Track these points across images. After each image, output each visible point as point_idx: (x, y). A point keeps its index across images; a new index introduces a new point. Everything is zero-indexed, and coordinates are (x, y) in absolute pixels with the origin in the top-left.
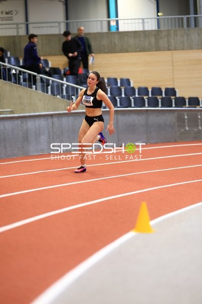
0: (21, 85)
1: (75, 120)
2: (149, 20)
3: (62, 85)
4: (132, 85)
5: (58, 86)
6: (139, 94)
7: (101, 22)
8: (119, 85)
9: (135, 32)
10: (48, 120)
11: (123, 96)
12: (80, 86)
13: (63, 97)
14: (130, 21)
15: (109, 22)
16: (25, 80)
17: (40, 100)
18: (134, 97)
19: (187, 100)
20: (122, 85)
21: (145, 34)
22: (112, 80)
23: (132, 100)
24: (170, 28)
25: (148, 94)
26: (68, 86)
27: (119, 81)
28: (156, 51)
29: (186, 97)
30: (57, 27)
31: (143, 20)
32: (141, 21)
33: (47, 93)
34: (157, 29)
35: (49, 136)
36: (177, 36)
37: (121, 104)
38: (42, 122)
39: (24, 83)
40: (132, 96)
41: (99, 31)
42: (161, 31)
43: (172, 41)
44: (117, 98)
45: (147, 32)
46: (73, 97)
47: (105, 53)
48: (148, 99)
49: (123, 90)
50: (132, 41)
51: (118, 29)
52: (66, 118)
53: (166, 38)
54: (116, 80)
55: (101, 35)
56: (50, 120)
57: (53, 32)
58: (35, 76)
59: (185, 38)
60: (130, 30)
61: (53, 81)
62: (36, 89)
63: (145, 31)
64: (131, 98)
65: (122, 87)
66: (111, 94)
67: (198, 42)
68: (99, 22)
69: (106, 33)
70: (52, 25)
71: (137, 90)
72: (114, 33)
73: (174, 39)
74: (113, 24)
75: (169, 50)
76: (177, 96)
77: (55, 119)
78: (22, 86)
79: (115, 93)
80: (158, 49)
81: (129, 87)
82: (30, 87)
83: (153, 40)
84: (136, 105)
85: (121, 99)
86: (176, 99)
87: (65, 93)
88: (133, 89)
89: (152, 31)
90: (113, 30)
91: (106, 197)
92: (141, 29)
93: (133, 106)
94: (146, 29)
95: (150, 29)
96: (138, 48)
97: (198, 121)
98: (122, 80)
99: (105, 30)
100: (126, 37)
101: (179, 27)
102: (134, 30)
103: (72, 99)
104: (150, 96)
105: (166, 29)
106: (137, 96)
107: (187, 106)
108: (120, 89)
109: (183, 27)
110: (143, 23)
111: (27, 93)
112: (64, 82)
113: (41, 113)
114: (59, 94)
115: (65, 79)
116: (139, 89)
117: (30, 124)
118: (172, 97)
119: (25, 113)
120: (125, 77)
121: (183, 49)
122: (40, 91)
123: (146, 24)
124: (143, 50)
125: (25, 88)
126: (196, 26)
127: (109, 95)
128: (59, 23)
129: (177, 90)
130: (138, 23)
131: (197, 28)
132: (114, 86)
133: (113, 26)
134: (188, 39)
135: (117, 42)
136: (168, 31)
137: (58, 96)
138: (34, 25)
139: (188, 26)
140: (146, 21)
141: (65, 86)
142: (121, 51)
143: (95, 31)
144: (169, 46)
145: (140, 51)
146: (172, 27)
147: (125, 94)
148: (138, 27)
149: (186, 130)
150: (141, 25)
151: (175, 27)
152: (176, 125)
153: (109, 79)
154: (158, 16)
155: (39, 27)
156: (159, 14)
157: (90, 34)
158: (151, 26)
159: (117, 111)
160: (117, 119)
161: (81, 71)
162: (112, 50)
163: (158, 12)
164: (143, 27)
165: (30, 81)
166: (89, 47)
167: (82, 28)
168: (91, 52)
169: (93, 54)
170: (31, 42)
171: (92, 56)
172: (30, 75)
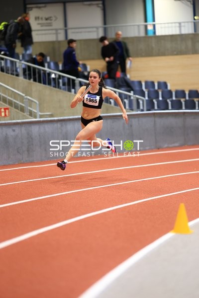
0: (60, 89)
2: (186, 24)
4: (169, 88)
6: (176, 97)
7: (139, 26)
8: (156, 88)
9: (172, 36)
11: (161, 98)
12: (118, 89)
14: (166, 25)
15: (146, 27)
16: (64, 84)
18: (171, 99)
20: (159, 88)
21: (182, 37)
23: (170, 103)
25: (184, 97)
27: (156, 84)
28: (193, 54)
30: (94, 31)
31: (180, 23)
32: (178, 25)
34: (193, 32)
37: (158, 107)
39: (64, 87)
40: (169, 98)
41: (136, 35)
42: (197, 34)
44: (154, 100)
45: (184, 36)
46: (111, 100)
47: (142, 56)
48: (186, 101)
49: (160, 93)
50: (169, 45)
51: (155, 33)
54: (153, 83)
55: (138, 39)
57: (92, 37)
58: (73, 80)
60: (167, 33)
62: (75, 93)
63: (182, 35)
64: (168, 100)
65: (159, 91)
66: (149, 97)
68: (136, 27)
69: (144, 37)
70: (91, 30)
71: (174, 93)
72: (152, 37)
74: (150, 28)
78: (62, 90)
79: (153, 96)
80: (195, 52)
81: (166, 90)
82: (69, 91)
83: (189, 43)
84: (173, 108)
85: (158, 101)
88: (170, 92)
89: (188, 34)
90: (151, 34)
91: (144, 198)
92: (178, 33)
93: (170, 108)
94: (183, 32)
95: (186, 32)
96: (175, 51)
98: (159, 83)
99: (142, 34)
100: (163, 41)
102: (171, 33)
103: (110, 103)
104: (187, 98)
106: (174, 98)
108: (157, 92)
110: (180, 27)
111: (66, 97)
116: (177, 92)
117: (70, 127)
119: (65, 116)
120: (162, 80)
123: (183, 28)
124: (180, 53)
125: (64, 91)
127: (147, 98)
128: (97, 28)
130: (175, 27)
132: (152, 89)
133: (150, 30)
135: (154, 45)
138: (73, 30)
140: (182, 24)
142: (158, 55)
143: (132, 35)
145: (177, 54)
147: (163, 97)
148: (175, 31)
150: (178, 29)
153: (146, 83)
154: (194, 19)
155: (77, 33)
156: (195, 17)
157: (127, 38)
158: (188, 29)
159: (154, 113)
160: (155, 121)
161: (119, 74)
162: (149, 54)
163: (195, 15)
164: (180, 30)
165: (69, 85)
166: (127, 51)
167: (120, 32)
168: (128, 56)
169: (131, 58)
170: (69, 47)
171: (129, 60)
172: (69, 79)
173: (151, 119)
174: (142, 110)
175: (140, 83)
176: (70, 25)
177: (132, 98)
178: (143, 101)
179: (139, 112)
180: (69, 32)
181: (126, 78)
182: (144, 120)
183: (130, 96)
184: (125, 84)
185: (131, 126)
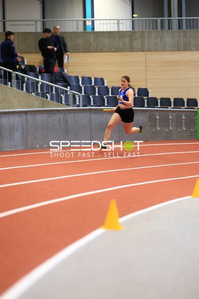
1: (49, 117)
2: (124, 21)
3: (38, 82)
4: (105, 85)
5: (33, 83)
6: (112, 94)
7: (77, 21)
8: (93, 84)
9: (110, 33)
10: (22, 116)
11: (97, 95)
12: (54, 84)
13: (37, 94)
14: (105, 21)
15: (85, 22)
17: (15, 97)
18: (107, 96)
19: (159, 101)
20: (95, 84)
21: (119, 34)
22: (86, 79)
23: (106, 99)
24: (144, 30)
26: (43, 84)
27: (93, 80)
28: (130, 51)
29: (158, 98)
30: (33, 25)
31: (118, 21)
32: (116, 22)
33: (22, 90)
34: (131, 30)
35: (23, 133)
36: (151, 38)
37: (94, 103)
38: (16, 119)
39: (0, 80)
40: (105, 95)
41: (75, 30)
42: (135, 32)
43: (146, 42)
44: (91, 96)
45: (121, 33)
46: (47, 94)
47: (80, 52)
49: (97, 89)
50: (106, 41)
51: (93, 28)
52: (40, 115)
53: (140, 39)
54: (90, 79)
55: (76, 34)
56: (24, 116)
57: (30, 31)
58: (10, 73)
59: (159, 39)
60: (105, 30)
61: (28, 79)
62: (11, 86)
63: (120, 32)
64: (104, 97)
65: (95, 87)
66: (85, 93)
67: (171, 44)
68: (75, 22)
69: (82, 32)
70: (29, 23)
71: (110, 89)
72: (90, 33)
73: (147, 40)
74: (89, 24)
75: (143, 51)
76: (150, 96)
77: (29, 116)
79: (89, 91)
80: (132, 50)
81: (103, 86)
82: (6, 84)
83: (127, 40)
84: (109, 105)
85: (95, 98)
86: (149, 99)
87: (39, 91)
88: (107, 88)
89: (126, 31)
90: (89, 29)
92: (116, 30)
93: (106, 105)
94: (121, 30)
95: (125, 30)
96: (113, 48)
97: (169, 121)
98: (96, 79)
99: (81, 29)
100: (101, 37)
101: (153, 29)
102: (109, 30)
103: (47, 98)
105: (141, 30)
106: (110, 95)
107: (159, 106)
109: (157, 29)
110: (118, 24)
111: (2, 89)
112: (40, 80)
113: (15, 110)
114: (34, 92)
115: (40, 77)
116: (113, 88)
117: (5, 120)
118: (145, 98)
120: (99, 76)
121: (156, 51)
122: (15, 88)
123: (121, 25)
124: (118, 50)
125: (0, 84)
126: (169, 29)
127: (83, 94)
128: (36, 21)
129: (150, 91)
130: (113, 24)
131: (170, 30)
132: (89, 85)
133: (89, 26)
134: (161, 41)
135: (92, 42)
136: (143, 32)
137: (33, 94)
138: (12, 23)
139: (162, 28)
140: (121, 21)
141: (40, 83)
142: (96, 51)
143: (71, 30)
144: (143, 48)
145: (114, 51)
146: (146, 29)
147: (99, 94)
148: (113, 28)
149: (158, 130)
150: (116, 26)
151: (149, 29)
152: (148, 125)
153: (83, 78)
154: (133, 17)
155: (15, 25)
156: (134, 16)
157: (65, 33)
158: (126, 27)
159: (90, 109)
160: (90, 117)
161: (57, 69)
162: (87, 49)
163: (133, 13)
164: (118, 27)
165: (5, 77)
166: (65, 45)
167: (58, 27)
168: (66, 51)
169: (68, 53)
170: (7, 39)
171: (67, 54)
172: (5, 71)
173: (87, 115)
174: (78, 106)
175: (77, 78)
176: (8, 17)
177: (69, 93)
178: (79, 97)
179: (75, 108)
180: (7, 24)
181: (63, 72)
182: (80, 115)
183: (66, 92)
184: (62, 79)
185: (67, 121)
